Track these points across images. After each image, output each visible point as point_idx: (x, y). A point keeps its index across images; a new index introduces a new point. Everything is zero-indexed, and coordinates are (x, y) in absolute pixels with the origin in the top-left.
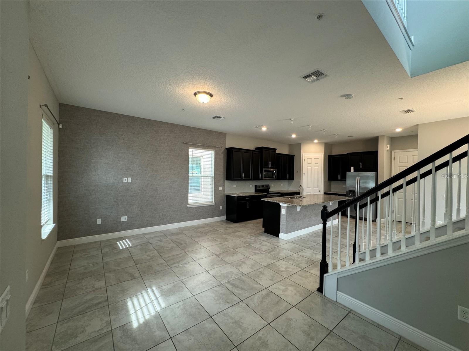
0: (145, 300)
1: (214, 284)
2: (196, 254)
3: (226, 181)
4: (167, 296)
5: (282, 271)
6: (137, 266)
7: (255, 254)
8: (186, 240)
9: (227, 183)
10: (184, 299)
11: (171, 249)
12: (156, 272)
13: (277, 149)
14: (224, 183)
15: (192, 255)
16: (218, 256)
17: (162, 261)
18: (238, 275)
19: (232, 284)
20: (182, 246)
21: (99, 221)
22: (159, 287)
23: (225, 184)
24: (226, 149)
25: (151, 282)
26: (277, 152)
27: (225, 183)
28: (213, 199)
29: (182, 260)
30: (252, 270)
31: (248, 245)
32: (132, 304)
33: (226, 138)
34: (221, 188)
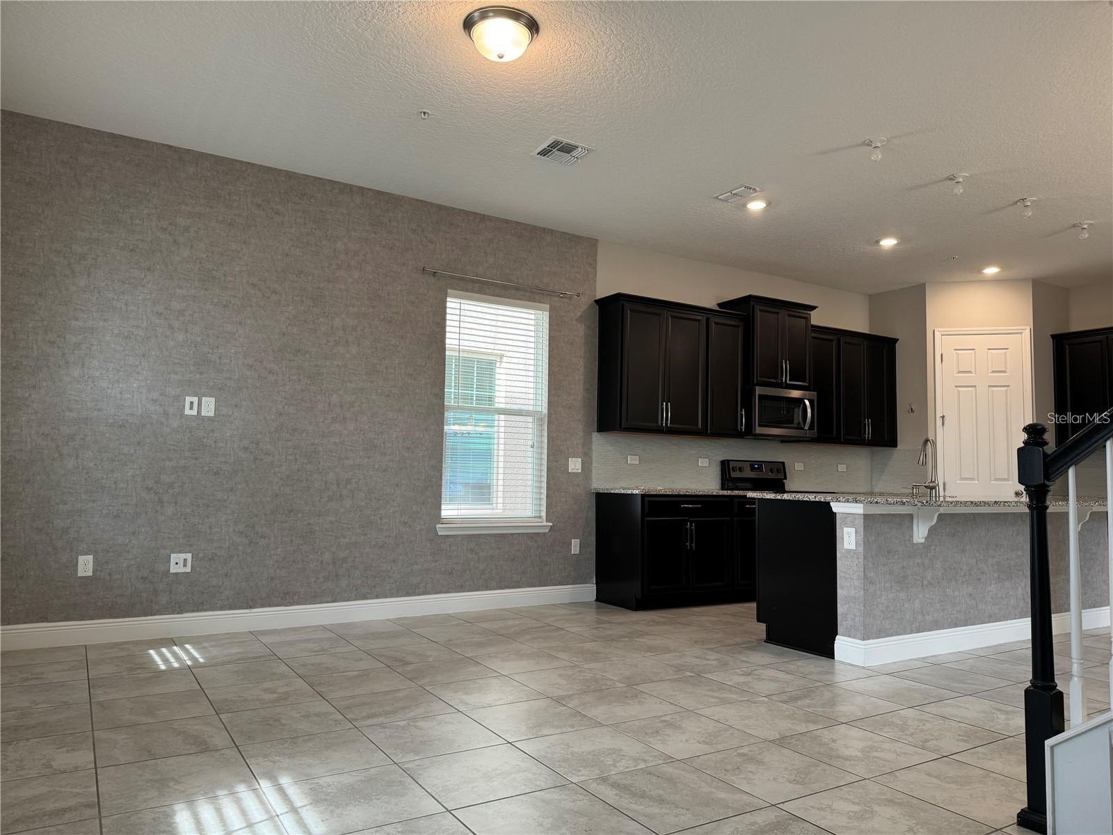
0: (243, 812)
1: (538, 783)
2: (467, 693)
3: (596, 436)
4: (337, 807)
5: (847, 759)
6: (221, 716)
7: (724, 702)
8: (428, 653)
9: (602, 445)
10: (405, 817)
11: (364, 675)
12: (298, 737)
13: (813, 308)
14: (587, 444)
15: (448, 695)
16: (559, 701)
17: (323, 707)
18: (644, 760)
19: (615, 785)
20: (409, 668)
21: (85, 565)
22: (303, 778)
23: (590, 449)
24: (597, 302)
25: (274, 762)
26: (816, 319)
27: (594, 447)
28: (544, 508)
29: (403, 708)
30: (707, 748)
31: (694, 678)
32: (191, 820)
33: (595, 260)
34: (575, 465)
